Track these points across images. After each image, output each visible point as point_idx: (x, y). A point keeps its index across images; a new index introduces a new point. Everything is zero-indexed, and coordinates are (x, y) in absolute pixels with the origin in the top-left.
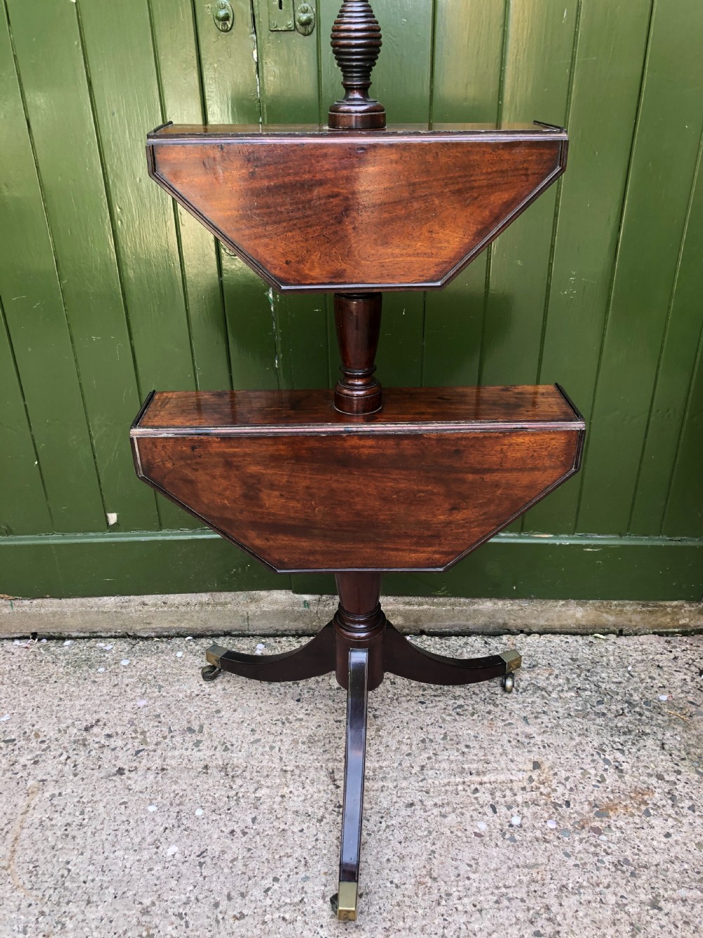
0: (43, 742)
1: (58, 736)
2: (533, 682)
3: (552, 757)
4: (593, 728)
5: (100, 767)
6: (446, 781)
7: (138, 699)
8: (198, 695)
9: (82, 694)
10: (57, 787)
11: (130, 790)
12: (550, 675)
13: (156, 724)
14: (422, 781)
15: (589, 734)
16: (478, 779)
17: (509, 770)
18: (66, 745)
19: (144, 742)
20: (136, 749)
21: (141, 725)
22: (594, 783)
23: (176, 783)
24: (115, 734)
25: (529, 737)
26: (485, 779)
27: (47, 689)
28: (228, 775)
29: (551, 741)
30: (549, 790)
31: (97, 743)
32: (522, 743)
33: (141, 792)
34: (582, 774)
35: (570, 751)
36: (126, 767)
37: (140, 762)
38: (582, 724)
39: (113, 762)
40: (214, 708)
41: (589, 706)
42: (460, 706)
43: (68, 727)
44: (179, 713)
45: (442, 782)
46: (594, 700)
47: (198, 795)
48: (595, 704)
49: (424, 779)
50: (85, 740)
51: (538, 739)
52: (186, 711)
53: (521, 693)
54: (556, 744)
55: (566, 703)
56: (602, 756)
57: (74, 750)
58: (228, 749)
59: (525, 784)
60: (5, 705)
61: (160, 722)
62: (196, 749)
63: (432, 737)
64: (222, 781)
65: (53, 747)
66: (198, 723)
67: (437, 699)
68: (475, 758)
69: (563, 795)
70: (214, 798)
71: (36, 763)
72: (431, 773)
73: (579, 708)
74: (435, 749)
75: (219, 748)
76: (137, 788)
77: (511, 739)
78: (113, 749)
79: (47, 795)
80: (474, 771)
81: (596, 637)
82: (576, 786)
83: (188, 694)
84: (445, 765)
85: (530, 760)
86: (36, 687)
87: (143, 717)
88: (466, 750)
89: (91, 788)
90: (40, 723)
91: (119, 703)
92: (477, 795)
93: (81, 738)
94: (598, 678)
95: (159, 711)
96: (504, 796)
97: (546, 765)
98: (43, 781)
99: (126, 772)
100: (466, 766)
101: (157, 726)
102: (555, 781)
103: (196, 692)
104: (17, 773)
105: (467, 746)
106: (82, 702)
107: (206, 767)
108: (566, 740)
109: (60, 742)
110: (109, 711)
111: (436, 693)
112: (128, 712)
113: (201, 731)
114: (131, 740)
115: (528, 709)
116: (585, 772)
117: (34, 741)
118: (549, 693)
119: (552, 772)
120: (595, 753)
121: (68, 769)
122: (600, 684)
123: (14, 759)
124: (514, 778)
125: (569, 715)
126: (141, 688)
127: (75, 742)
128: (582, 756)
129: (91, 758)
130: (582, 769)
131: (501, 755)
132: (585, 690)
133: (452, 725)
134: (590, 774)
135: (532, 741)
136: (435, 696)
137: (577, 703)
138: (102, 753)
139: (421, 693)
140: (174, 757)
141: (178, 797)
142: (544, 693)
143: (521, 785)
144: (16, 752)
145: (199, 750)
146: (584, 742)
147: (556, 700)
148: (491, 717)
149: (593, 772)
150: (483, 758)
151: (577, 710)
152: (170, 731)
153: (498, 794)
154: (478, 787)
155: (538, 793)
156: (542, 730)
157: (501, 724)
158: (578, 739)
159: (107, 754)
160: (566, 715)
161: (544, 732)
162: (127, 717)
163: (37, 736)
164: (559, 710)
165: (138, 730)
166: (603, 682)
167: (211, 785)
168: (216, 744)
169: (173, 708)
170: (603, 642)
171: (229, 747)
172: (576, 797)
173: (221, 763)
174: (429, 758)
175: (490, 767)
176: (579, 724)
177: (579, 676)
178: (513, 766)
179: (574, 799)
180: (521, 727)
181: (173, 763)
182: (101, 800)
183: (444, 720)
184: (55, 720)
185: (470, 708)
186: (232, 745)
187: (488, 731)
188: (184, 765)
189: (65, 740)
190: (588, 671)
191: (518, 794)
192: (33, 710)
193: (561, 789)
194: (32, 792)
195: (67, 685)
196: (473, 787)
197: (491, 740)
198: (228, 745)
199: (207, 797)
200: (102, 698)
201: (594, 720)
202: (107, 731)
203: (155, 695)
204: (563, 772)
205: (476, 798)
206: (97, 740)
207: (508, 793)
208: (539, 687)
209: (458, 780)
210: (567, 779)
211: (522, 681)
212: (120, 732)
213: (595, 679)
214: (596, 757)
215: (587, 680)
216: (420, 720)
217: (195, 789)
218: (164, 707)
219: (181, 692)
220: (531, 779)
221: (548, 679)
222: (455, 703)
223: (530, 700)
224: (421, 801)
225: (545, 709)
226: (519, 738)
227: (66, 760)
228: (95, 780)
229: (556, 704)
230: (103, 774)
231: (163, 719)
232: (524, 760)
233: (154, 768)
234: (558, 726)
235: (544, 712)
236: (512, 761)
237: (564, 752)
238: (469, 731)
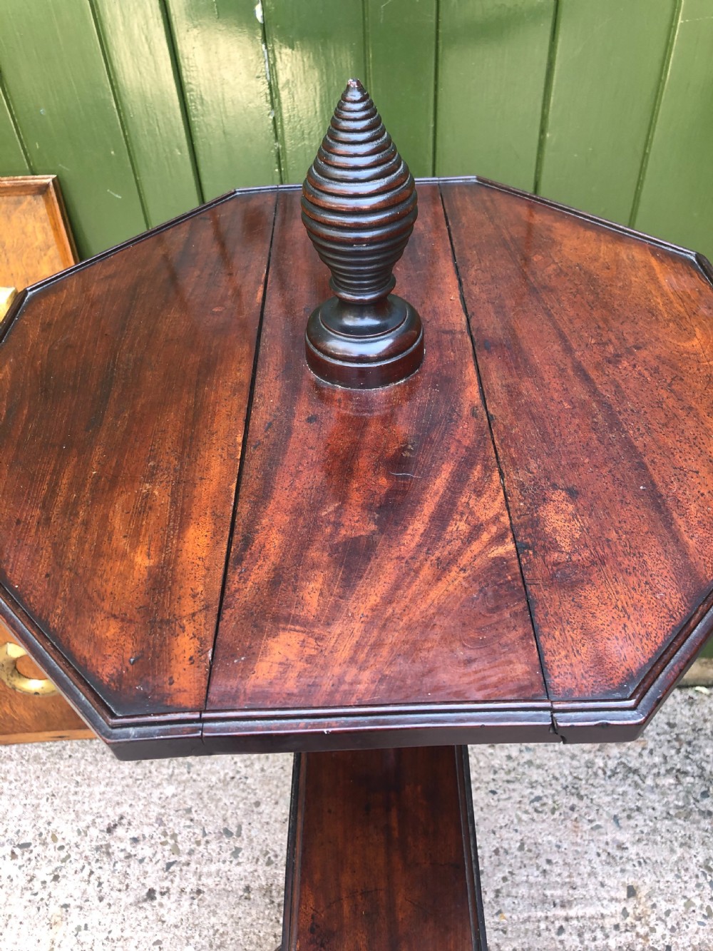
0: (62, 848)
1: (77, 839)
2: (623, 760)
3: (649, 879)
4: (697, 834)
5: (127, 886)
6: (526, 915)
7: (165, 783)
8: (233, 778)
9: (101, 775)
10: (82, 916)
11: (163, 922)
12: (643, 749)
13: (188, 823)
14: (497, 914)
15: (692, 843)
16: (561, 912)
17: (599, 899)
18: (88, 853)
19: (175, 850)
20: (168, 861)
21: (171, 825)
22: (700, 919)
23: (215, 913)
24: (141, 838)
25: (621, 847)
26: (572, 913)
27: (62, 768)
28: (273, 902)
29: (648, 854)
30: (647, 929)
31: (122, 850)
32: (613, 858)
33: (176, 926)
34: (685, 905)
35: (672, 870)
36: (157, 889)
37: (172, 881)
38: (684, 829)
39: (142, 879)
40: (252, 799)
41: (692, 801)
42: (538, 799)
43: (88, 827)
44: (212, 806)
45: (521, 917)
46: (699, 789)
47: (240, 933)
48: (699, 797)
49: (500, 912)
50: (108, 846)
51: (633, 851)
52: (221, 804)
53: (610, 777)
54: (654, 859)
55: (664, 794)
56: (709, 878)
57: (97, 861)
58: (272, 862)
59: (618, 920)
60: (15, 792)
61: (192, 820)
62: (235, 862)
63: (506, 846)
64: (267, 912)
65: (73, 856)
66: (236, 822)
67: (511, 786)
68: (558, 879)
69: (663, 937)
70: (260, 938)
71: (56, 878)
72: (508, 901)
73: (681, 804)
74: (511, 865)
75: (261, 861)
76: (171, 919)
77: (600, 851)
78: (141, 861)
79: (72, 927)
80: (558, 901)
81: (697, 691)
82: (678, 924)
83: (222, 777)
84: (523, 890)
85: (623, 884)
86: (48, 765)
87: (172, 812)
88: (547, 867)
89: (120, 919)
90: (56, 819)
91: (144, 790)
92: (563, 937)
93: (104, 843)
94: (702, 755)
95: (190, 803)
96: (595, 939)
97: (643, 892)
98: (66, 906)
99: (157, 895)
100: (548, 893)
101: (189, 827)
102: (653, 917)
103: (231, 774)
104: (36, 894)
105: (549, 862)
106: (102, 788)
107: (247, 889)
108: (666, 853)
109: (81, 850)
110: (133, 803)
111: (509, 778)
112: (155, 803)
113: (239, 834)
114: (160, 846)
115: (619, 803)
116: (689, 904)
117: (51, 846)
118: (643, 778)
119: (650, 903)
120: (700, 874)
121: (92, 890)
122: (704, 764)
123: (31, 872)
124: (605, 912)
125: (668, 813)
126: (168, 768)
127: (98, 849)
128: (686, 879)
129: (117, 874)
130: (685, 897)
131: (589, 875)
132: (686, 773)
133: (529, 828)
134: (693, 904)
135: (625, 854)
136: (508, 782)
137: (677, 794)
138: (129, 866)
139: (492, 776)
140: (209, 875)
141: (217, 935)
142: (636, 778)
143: (614, 921)
144: (33, 863)
145: (239, 864)
146: (687, 856)
147: (652, 789)
148: (575, 815)
149: (697, 902)
150: (567, 880)
151: (677, 807)
152: (205, 834)
153: (587, 936)
154: (564, 924)
155: (634, 934)
156: (637, 838)
157: (587, 827)
158: (679, 851)
159: (135, 869)
160: (664, 815)
161: (639, 840)
162: (155, 811)
163: (54, 839)
164: (656, 805)
165: (168, 831)
166: (707, 762)
167: (254, 917)
168: (257, 853)
169: (206, 797)
170: (706, 698)
171: (273, 858)
172: (679, 941)
173: (264, 883)
174: (505, 879)
175: (578, 893)
176: (681, 828)
177: (678, 751)
178: (603, 893)
179: (676, 943)
180: (612, 834)
181: (210, 882)
182: (132, 938)
183: (520, 820)
184: (73, 816)
185: (550, 802)
186: (276, 856)
187: (572, 838)
188: (223, 886)
189: (86, 847)
190: (689, 743)
191: (611, 936)
192: (48, 799)
193: (661, 929)
194: (56, 923)
195: (83, 762)
196: (557, 924)
197: (577, 851)
198: (271, 854)
199: (251, 935)
200: (124, 782)
201: (699, 822)
202: (133, 834)
203: (184, 778)
204: (663, 903)
205: (562, 942)
206: (122, 846)
207: (599, 934)
208: (630, 768)
209: (540, 914)
210: (668, 913)
211: (610, 758)
212: (147, 836)
213: (697, 757)
214: (702, 879)
215: (687, 757)
216: (492, 819)
217: (237, 923)
218: (195, 796)
219: (213, 773)
220: (625, 913)
221: (640, 755)
222: (532, 793)
223: (620, 790)
224: (497, 945)
225: (639, 804)
226: (609, 850)
227: (90, 875)
228: (123, 908)
229: (653, 797)
230: (132, 899)
231: (194, 816)
232: (616, 884)
233: (188, 890)
234: (655, 831)
235: (638, 809)
236: (602, 885)
237: (664, 873)
238: (550, 838)
